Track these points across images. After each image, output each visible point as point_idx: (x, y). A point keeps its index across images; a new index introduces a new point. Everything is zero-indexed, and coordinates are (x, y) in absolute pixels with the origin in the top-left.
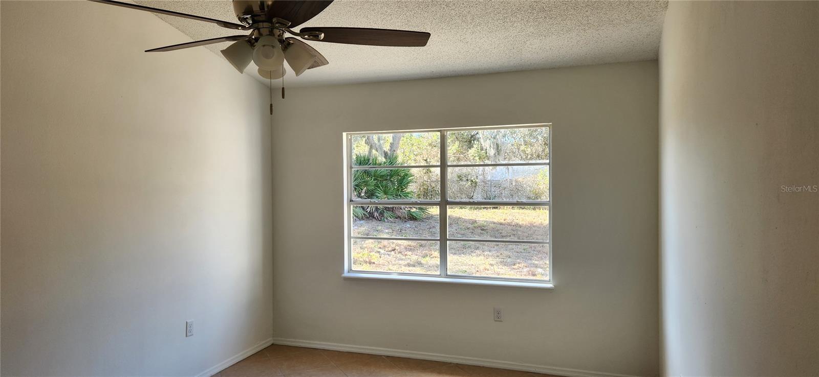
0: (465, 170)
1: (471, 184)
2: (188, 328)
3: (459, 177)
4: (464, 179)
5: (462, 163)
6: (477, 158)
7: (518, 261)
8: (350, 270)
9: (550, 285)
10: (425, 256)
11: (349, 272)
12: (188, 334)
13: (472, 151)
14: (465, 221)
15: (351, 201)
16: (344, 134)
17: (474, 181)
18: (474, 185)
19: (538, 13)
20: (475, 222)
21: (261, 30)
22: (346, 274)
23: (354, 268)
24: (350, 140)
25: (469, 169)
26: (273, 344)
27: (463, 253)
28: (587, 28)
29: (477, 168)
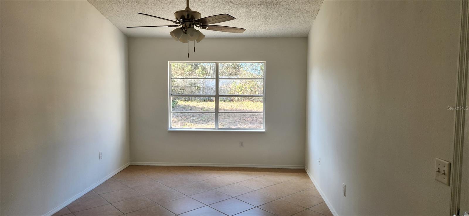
0: (193, 81)
1: (197, 88)
2: (101, 155)
3: (191, 84)
4: (193, 86)
5: (193, 77)
6: (201, 74)
7: (231, 126)
8: (171, 128)
9: (264, 131)
10: (184, 125)
11: (170, 129)
12: (101, 158)
13: (198, 71)
14: (197, 108)
15: (171, 94)
16: (168, 62)
17: (199, 87)
18: (199, 89)
19: (267, 16)
20: (202, 108)
21: (186, 25)
22: (169, 130)
23: (172, 127)
24: (171, 65)
25: (196, 80)
26: (130, 165)
27: (202, 123)
28: (284, 23)
29: (200, 80)
